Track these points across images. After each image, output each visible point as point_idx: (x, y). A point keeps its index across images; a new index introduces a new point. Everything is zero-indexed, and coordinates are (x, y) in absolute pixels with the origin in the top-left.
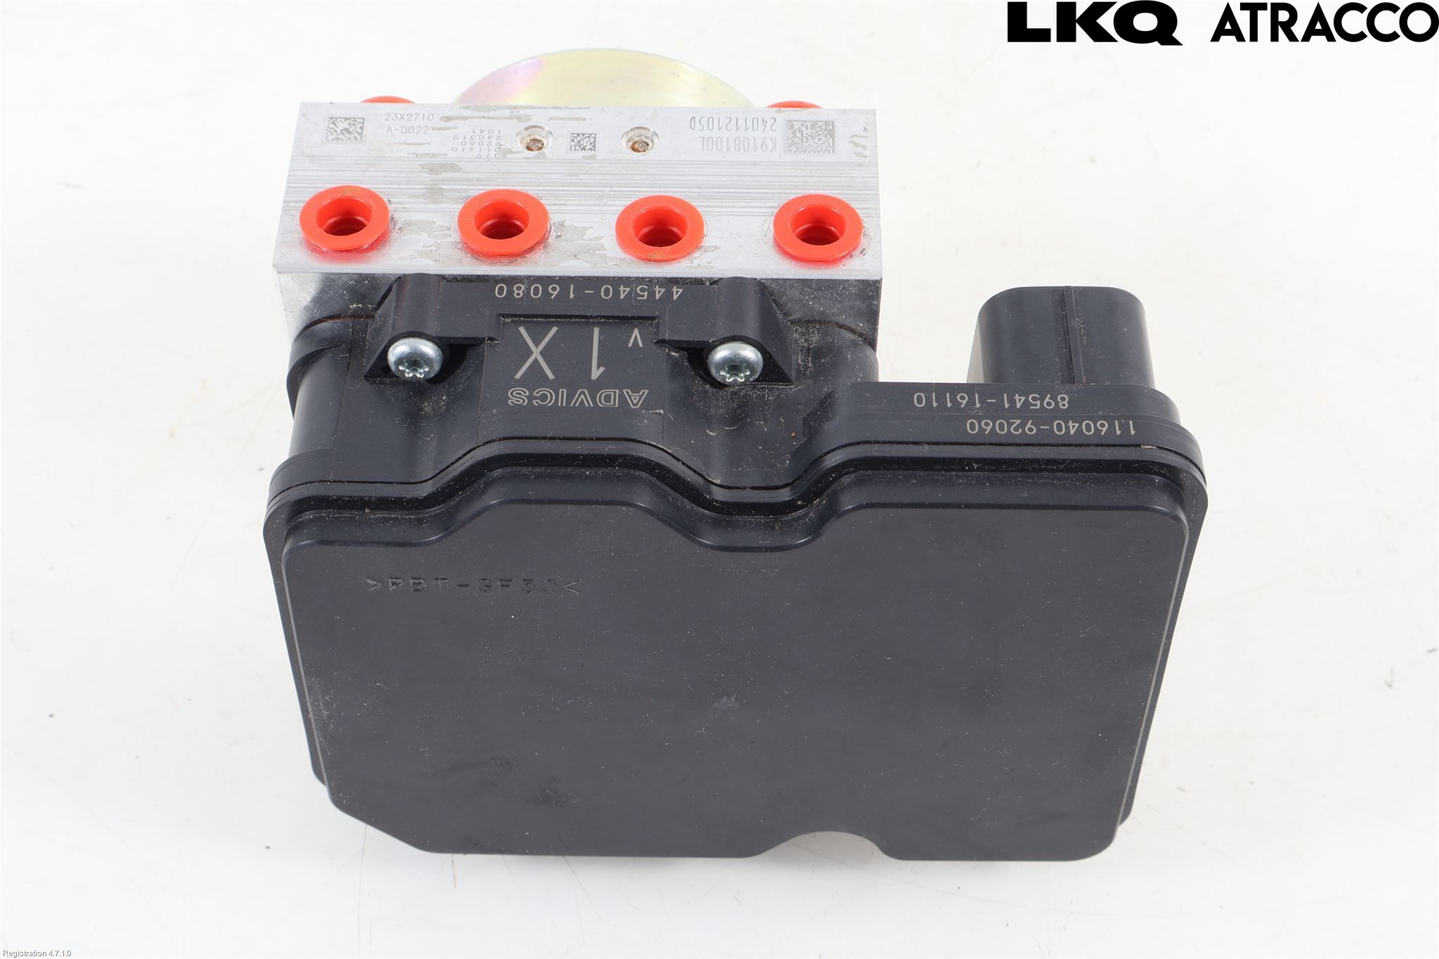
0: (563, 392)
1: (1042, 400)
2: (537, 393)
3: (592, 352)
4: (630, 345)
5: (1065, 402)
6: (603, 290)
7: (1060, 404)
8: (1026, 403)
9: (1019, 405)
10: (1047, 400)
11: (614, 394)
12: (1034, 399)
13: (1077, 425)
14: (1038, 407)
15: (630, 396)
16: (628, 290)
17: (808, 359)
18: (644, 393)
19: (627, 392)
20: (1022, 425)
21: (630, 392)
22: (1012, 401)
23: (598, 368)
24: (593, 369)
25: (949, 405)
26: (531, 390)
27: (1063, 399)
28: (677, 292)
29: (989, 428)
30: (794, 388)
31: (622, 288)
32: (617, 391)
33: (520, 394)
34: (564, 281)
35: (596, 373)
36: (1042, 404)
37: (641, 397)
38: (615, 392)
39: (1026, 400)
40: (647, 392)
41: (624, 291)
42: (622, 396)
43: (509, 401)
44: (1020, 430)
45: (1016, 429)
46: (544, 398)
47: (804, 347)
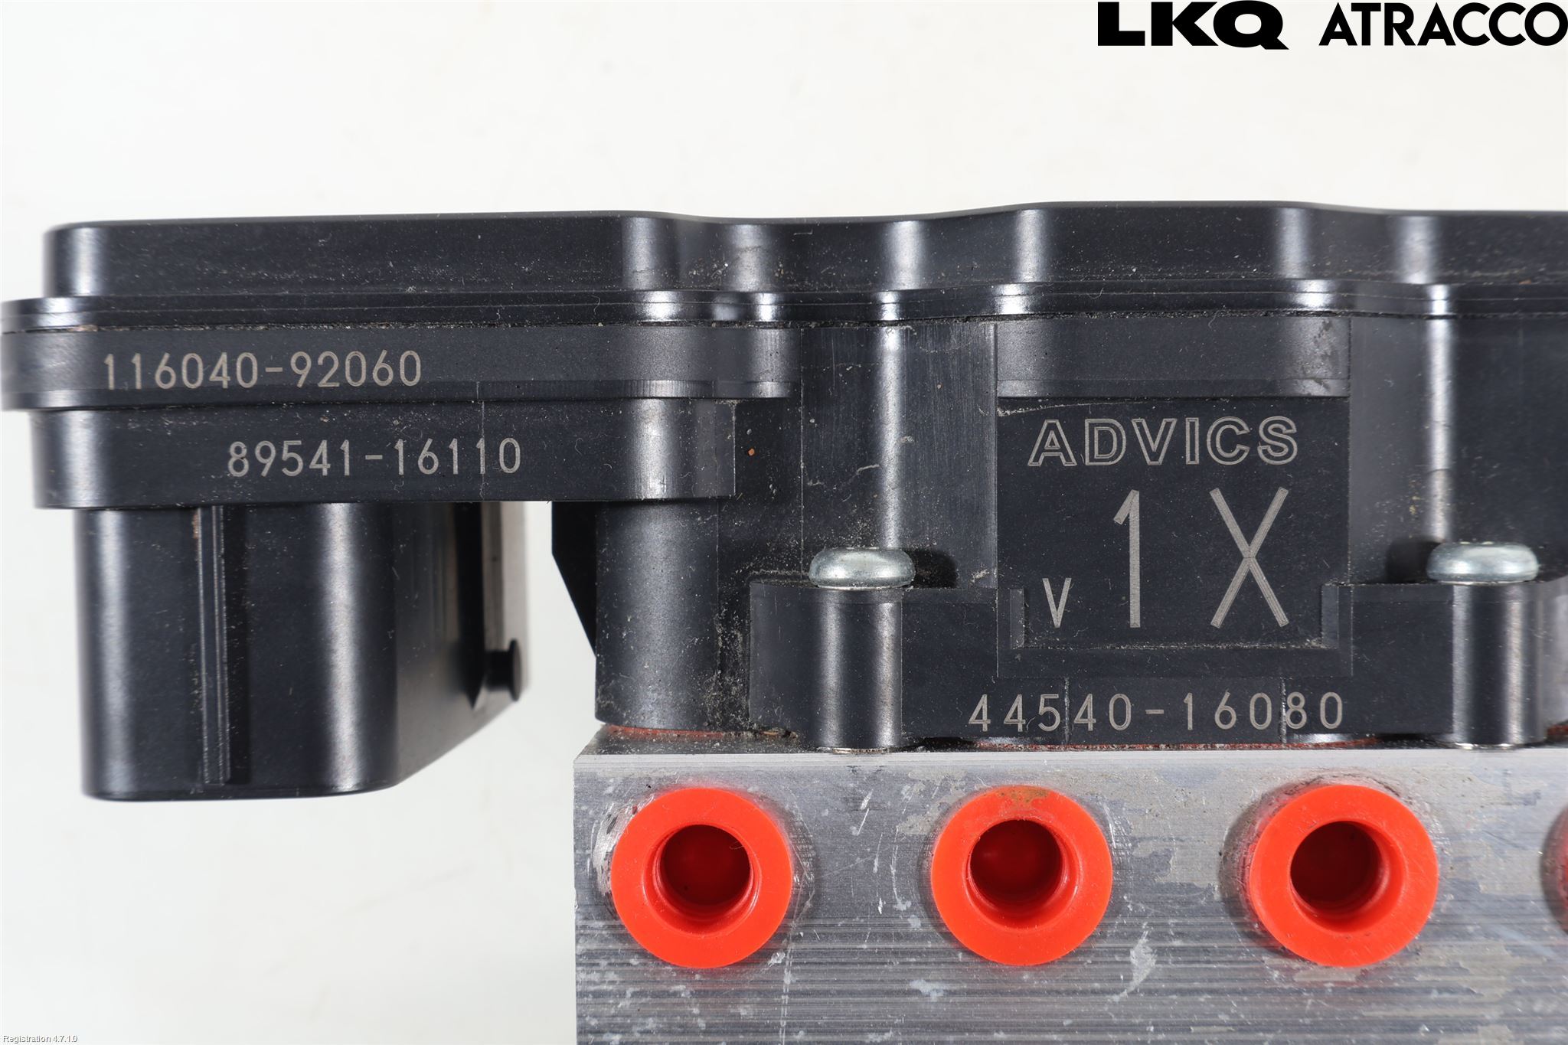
0: (1193, 458)
1: (279, 463)
2: (1241, 453)
3: (1141, 561)
4: (1067, 583)
5: (234, 457)
6: (1129, 717)
7: (244, 452)
8: (307, 452)
9: (323, 447)
10: (269, 462)
11: (1093, 456)
12: (292, 464)
13: (213, 377)
14: (286, 444)
15: (1063, 449)
16: (1078, 720)
17: (725, 643)
18: (1036, 459)
19: (1068, 459)
20: (318, 372)
21: (1064, 461)
22: (335, 456)
23: (1127, 520)
24: (1137, 517)
25: (454, 445)
26: (1253, 458)
27: (238, 466)
28: (981, 713)
29: (380, 364)
30: (751, 569)
31: (1091, 722)
32: (1087, 462)
33: (1276, 449)
34: (1206, 736)
35: (1130, 509)
36: (279, 451)
37: (1041, 450)
38: (1092, 459)
39: (307, 462)
40: (1031, 463)
41: (1086, 715)
42: (1078, 449)
43: (1294, 430)
44: (320, 361)
45: (329, 362)
46: (1229, 440)
47: (732, 674)
